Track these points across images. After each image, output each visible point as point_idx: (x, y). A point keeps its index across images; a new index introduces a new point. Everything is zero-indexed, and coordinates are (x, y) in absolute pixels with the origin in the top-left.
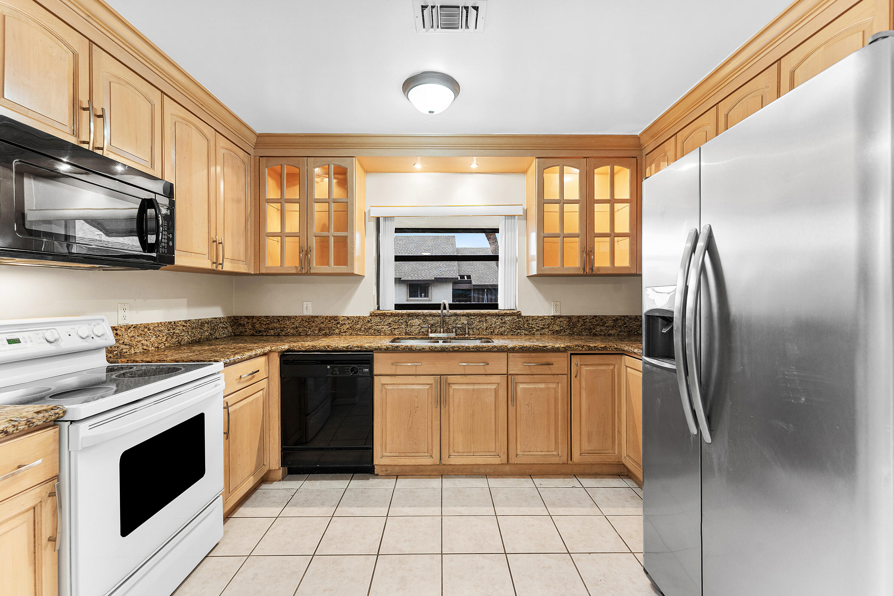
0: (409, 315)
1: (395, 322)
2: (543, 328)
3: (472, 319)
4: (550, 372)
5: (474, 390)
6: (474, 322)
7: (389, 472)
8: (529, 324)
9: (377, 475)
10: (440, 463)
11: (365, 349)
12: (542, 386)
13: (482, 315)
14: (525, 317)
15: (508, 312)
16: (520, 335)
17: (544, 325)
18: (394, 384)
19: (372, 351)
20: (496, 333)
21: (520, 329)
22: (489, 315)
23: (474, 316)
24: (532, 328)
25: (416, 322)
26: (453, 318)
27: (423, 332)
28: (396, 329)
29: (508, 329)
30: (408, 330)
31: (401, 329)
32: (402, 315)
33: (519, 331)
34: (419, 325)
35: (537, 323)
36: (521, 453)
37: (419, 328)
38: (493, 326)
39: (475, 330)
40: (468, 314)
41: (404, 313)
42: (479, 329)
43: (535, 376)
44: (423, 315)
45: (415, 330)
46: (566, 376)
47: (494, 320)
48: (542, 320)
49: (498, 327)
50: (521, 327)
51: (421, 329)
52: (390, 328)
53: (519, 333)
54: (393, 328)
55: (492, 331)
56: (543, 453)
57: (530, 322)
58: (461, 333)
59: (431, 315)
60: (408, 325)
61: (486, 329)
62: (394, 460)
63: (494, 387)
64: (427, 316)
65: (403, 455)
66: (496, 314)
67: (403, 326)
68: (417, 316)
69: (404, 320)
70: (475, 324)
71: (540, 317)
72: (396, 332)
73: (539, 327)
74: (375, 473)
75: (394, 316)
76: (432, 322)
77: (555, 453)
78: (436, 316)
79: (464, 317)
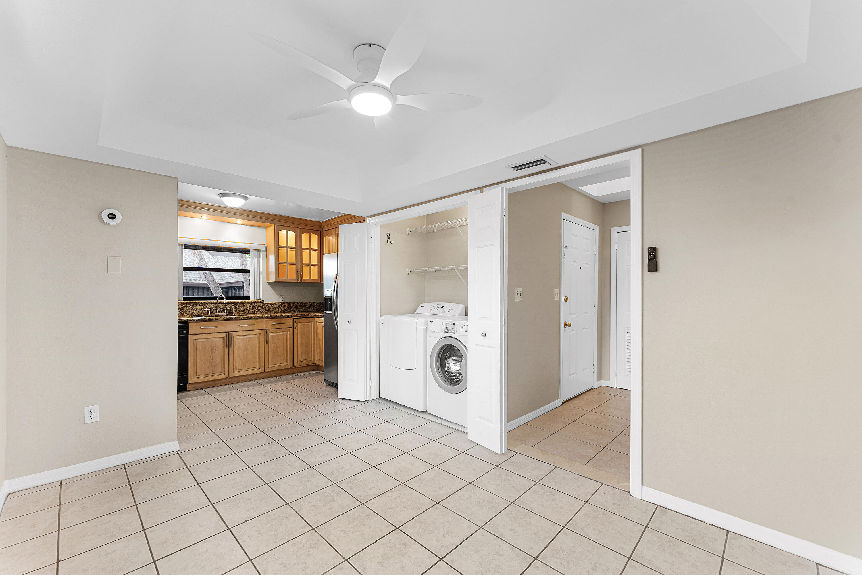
0: (194, 303)
1: (184, 308)
2: (276, 309)
3: (235, 305)
4: (284, 327)
5: (247, 338)
6: (236, 307)
7: (196, 388)
8: (268, 307)
9: (189, 391)
10: (229, 377)
11: (184, 321)
12: (281, 333)
13: (241, 303)
14: (266, 303)
15: (257, 301)
16: (264, 313)
17: (276, 308)
18: (201, 339)
19: (187, 322)
20: (250, 312)
21: (263, 310)
22: (246, 303)
23: (237, 303)
24: (270, 309)
25: (199, 307)
26: (223, 305)
27: (204, 313)
28: (185, 312)
29: (256, 310)
30: (194, 313)
31: (188, 312)
32: (189, 304)
33: (263, 311)
34: (201, 309)
35: (272, 307)
36: (271, 366)
37: (201, 311)
38: (248, 308)
39: (237, 311)
40: (233, 302)
41: (191, 302)
42: (239, 310)
43: (277, 329)
44: (204, 303)
45: (198, 312)
46: (291, 328)
47: (249, 305)
48: (275, 305)
49: (251, 309)
50: (264, 309)
51: (202, 312)
52: (180, 312)
53: (263, 312)
54: (183, 312)
55: (247, 311)
56: (281, 364)
57: (269, 306)
58: (229, 313)
59: (209, 303)
60: (193, 310)
61: (244, 310)
62: (201, 379)
63: (257, 336)
64: (207, 304)
65: (207, 375)
66: (250, 302)
67: (190, 310)
68: (200, 304)
69: (190, 307)
70: (237, 308)
71: (274, 303)
72: (185, 314)
73: (273, 308)
74: (187, 390)
75: (183, 304)
76: (210, 307)
77: (287, 364)
78: (213, 304)
79: (230, 304)
